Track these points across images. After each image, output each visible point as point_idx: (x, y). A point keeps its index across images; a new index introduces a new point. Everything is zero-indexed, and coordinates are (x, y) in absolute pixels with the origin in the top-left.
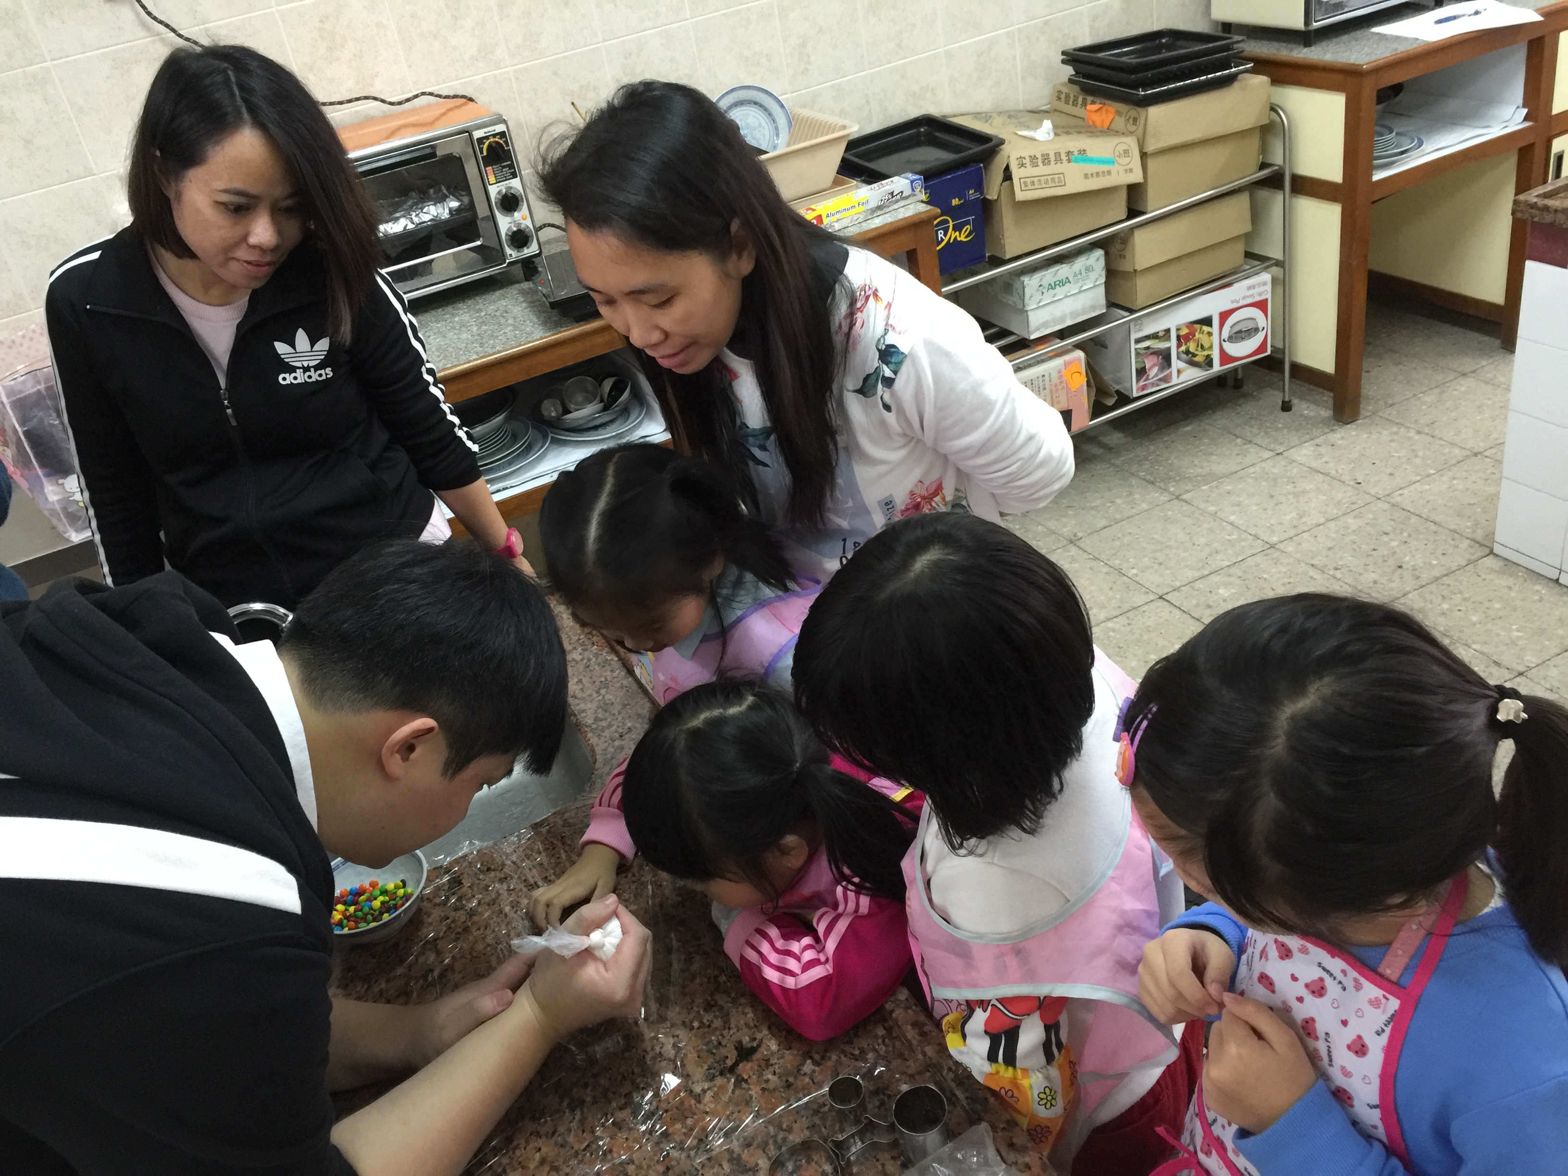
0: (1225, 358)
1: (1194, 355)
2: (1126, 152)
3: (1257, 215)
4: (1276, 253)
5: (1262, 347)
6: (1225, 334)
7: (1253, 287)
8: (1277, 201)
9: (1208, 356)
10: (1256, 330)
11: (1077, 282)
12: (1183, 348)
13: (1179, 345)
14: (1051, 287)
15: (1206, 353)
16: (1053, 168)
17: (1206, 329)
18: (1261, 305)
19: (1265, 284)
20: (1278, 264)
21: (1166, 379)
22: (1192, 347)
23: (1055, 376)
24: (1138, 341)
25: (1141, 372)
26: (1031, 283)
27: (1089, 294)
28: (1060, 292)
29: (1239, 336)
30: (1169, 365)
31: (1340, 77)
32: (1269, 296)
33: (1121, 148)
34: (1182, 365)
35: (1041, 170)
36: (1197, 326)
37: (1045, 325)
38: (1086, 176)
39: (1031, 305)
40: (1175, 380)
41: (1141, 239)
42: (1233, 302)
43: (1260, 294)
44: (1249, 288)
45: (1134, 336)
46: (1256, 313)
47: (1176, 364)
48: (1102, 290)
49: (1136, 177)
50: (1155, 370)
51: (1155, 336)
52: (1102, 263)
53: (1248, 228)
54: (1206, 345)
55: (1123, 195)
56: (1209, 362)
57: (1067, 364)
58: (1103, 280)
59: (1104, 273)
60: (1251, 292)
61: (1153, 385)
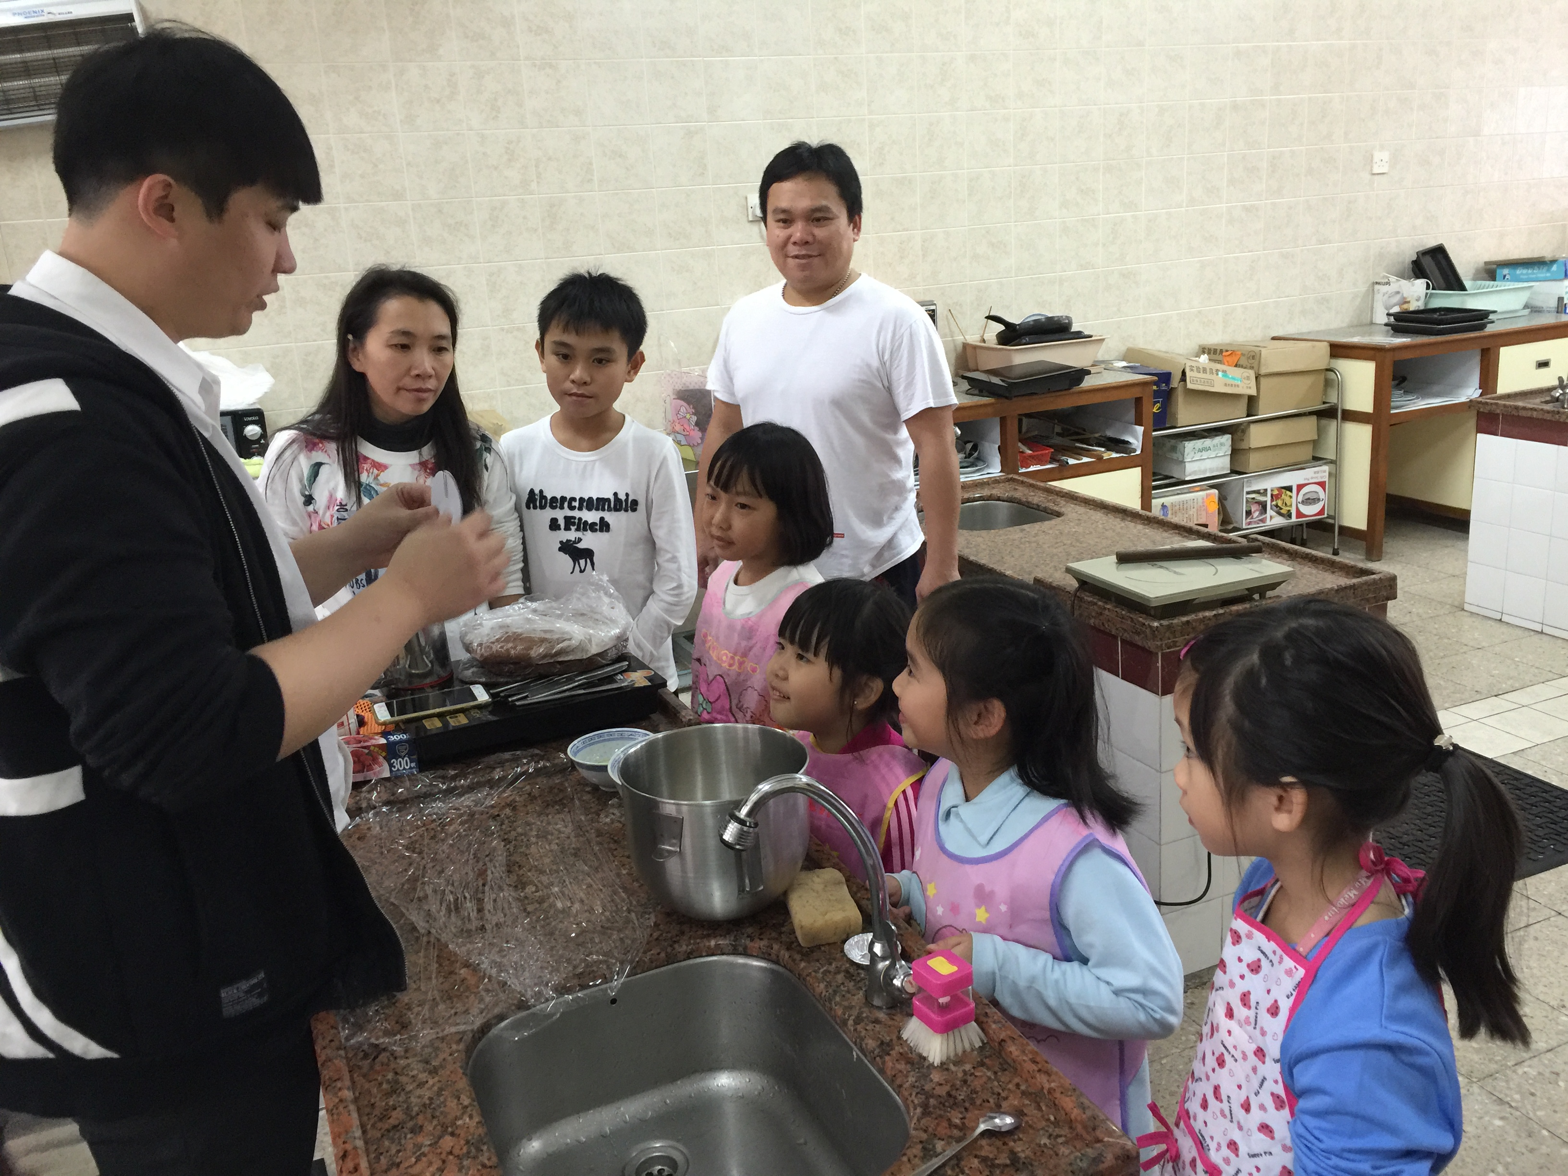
0: (1299, 514)
1: (1281, 509)
2: (1248, 378)
3: (1321, 432)
4: (1331, 456)
5: (1321, 512)
6: (1300, 499)
7: (1318, 472)
8: (1332, 426)
9: (1289, 511)
10: (1319, 500)
11: (1214, 451)
12: (1274, 503)
13: (1272, 500)
14: (1200, 451)
15: (1288, 508)
16: (1207, 376)
17: (1288, 492)
18: (1322, 484)
19: (1325, 472)
20: (1332, 462)
21: (1263, 521)
22: (1280, 503)
23: (1200, 501)
24: (1248, 493)
25: (1249, 513)
26: (1190, 446)
27: (1221, 460)
28: (1205, 455)
29: (1308, 501)
30: (1265, 512)
31: (1372, 353)
32: (1326, 479)
33: (1246, 375)
34: (1274, 514)
35: (1201, 375)
36: (1284, 490)
37: (1194, 473)
38: (1226, 385)
39: (1187, 459)
40: (1268, 522)
41: (1254, 429)
42: (1305, 479)
43: (1322, 477)
44: (1315, 473)
45: (1246, 489)
46: (1318, 489)
47: (1270, 512)
48: (1228, 459)
49: (1253, 392)
50: (1257, 513)
51: (1257, 492)
52: (1230, 442)
53: (1316, 437)
54: (1288, 504)
55: (1245, 402)
56: (1289, 515)
57: (1207, 495)
58: (1230, 453)
59: (1230, 449)
60: (1316, 475)
61: (1255, 522)
